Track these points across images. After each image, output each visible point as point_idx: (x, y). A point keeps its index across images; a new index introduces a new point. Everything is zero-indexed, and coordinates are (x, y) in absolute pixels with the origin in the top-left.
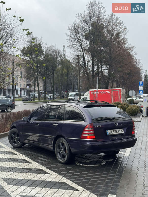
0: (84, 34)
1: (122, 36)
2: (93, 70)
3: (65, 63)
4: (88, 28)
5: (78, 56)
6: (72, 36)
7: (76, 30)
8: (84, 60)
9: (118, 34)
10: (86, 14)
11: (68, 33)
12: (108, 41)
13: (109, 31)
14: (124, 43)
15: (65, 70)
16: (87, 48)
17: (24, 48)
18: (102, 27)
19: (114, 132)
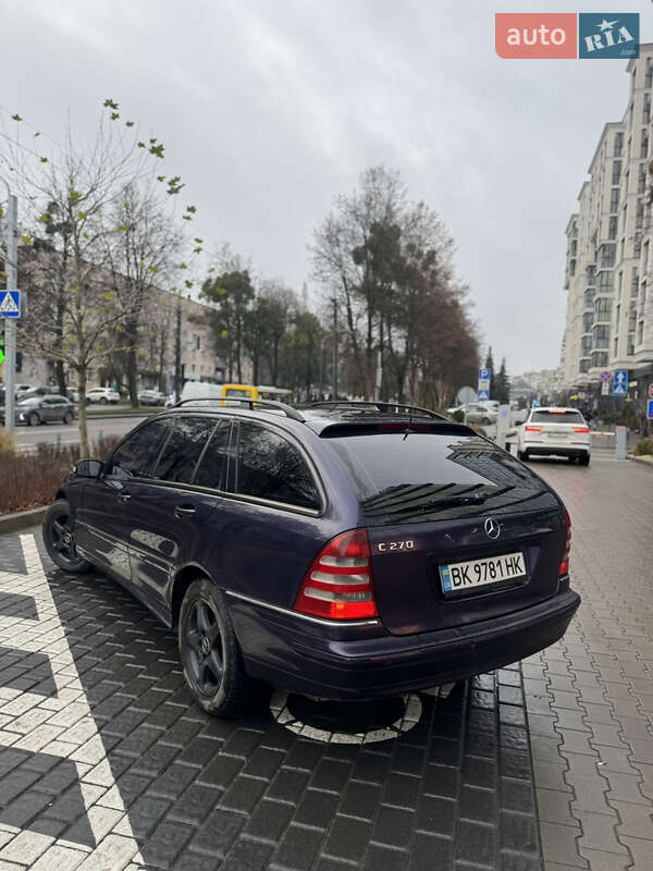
0: (352, 248)
1: (442, 260)
2: (370, 339)
3: (306, 322)
4: (362, 234)
5: (334, 300)
6: (322, 250)
7: (332, 236)
8: (349, 310)
9: (432, 255)
10: (359, 199)
11: (313, 243)
12: (409, 267)
13: (411, 247)
14: (447, 277)
15: (304, 339)
16: (358, 283)
17: (209, 280)
18: (395, 232)
19: (479, 572)
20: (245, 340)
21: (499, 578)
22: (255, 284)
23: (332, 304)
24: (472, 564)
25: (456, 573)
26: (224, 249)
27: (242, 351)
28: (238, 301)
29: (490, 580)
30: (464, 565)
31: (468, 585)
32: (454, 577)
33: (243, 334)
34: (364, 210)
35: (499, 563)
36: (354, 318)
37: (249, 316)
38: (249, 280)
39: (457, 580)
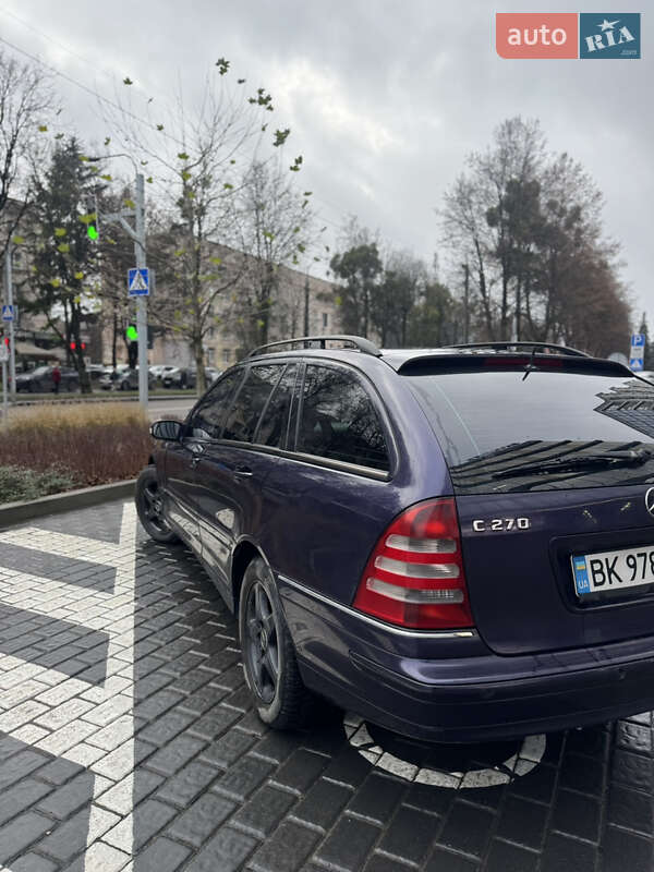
0: (485, 209)
1: (588, 217)
2: (505, 307)
3: (437, 294)
4: (497, 193)
5: (465, 267)
6: (453, 214)
7: (464, 197)
8: (482, 276)
9: (577, 211)
10: (493, 156)
11: (443, 206)
12: (550, 225)
13: (552, 205)
14: (595, 234)
15: (434, 312)
16: (492, 246)
18: (534, 189)
19: (634, 566)
20: (373, 317)
22: (383, 257)
23: (463, 271)
24: (623, 554)
25: (597, 567)
26: (352, 223)
27: (369, 327)
28: (366, 274)
29: (651, 579)
30: (611, 556)
31: (616, 584)
32: (594, 572)
33: (371, 309)
34: (499, 167)
36: (487, 285)
37: (376, 290)
38: (376, 252)
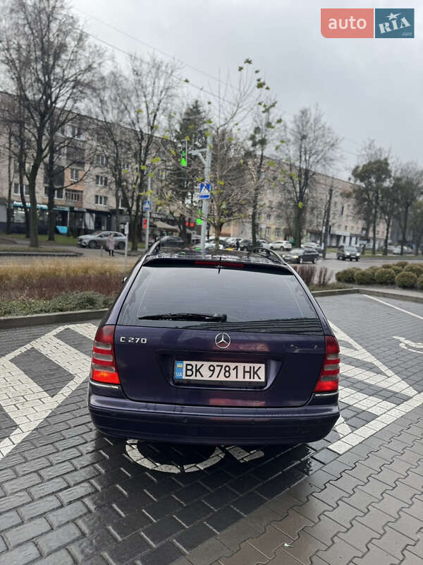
17: (357, 167)
19: (213, 371)
21: (233, 378)
22: (393, 167)
24: (207, 364)
25: (189, 367)
29: (222, 378)
30: (199, 364)
31: (199, 377)
32: (187, 370)
35: (236, 367)
38: (387, 164)
39: (189, 373)
